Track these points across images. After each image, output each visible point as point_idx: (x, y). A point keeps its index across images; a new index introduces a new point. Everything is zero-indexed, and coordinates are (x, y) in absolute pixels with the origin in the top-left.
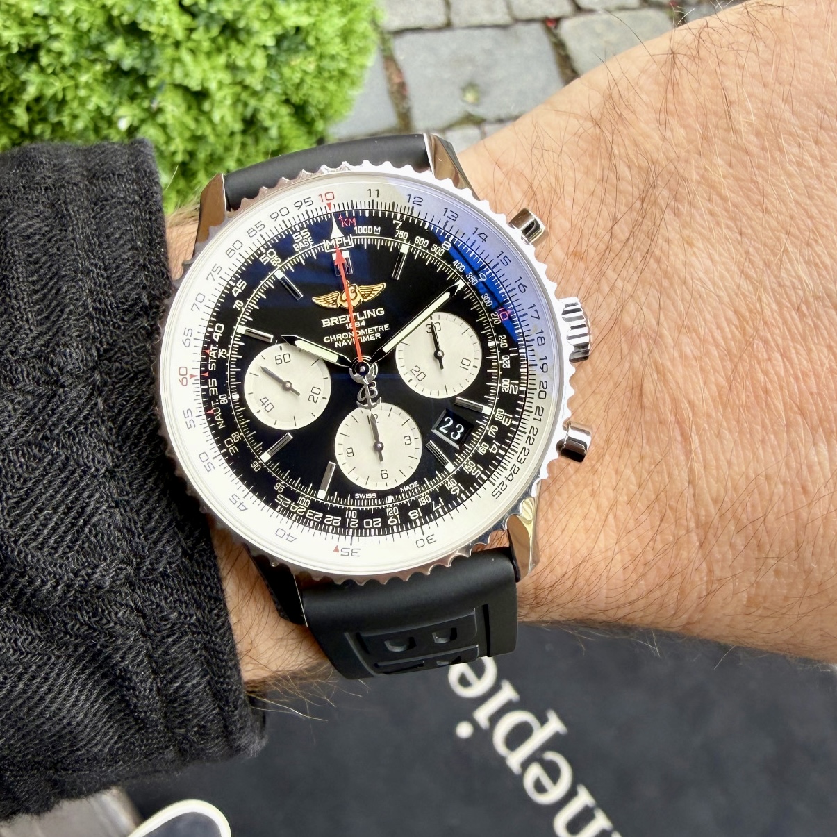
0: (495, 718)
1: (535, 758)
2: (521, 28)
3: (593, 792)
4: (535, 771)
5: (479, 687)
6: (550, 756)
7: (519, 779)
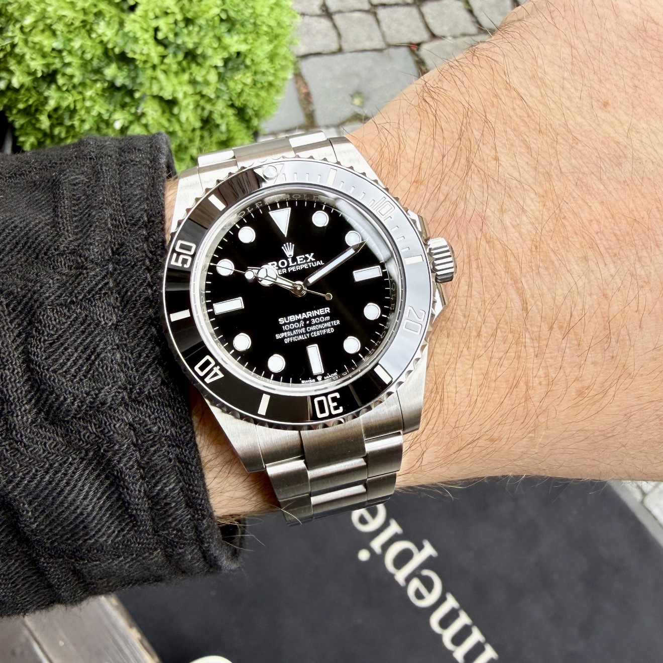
0: (386, 546)
1: (415, 574)
2: (392, 51)
3: (457, 599)
4: (415, 584)
5: (374, 524)
6: (426, 572)
7: (404, 590)
